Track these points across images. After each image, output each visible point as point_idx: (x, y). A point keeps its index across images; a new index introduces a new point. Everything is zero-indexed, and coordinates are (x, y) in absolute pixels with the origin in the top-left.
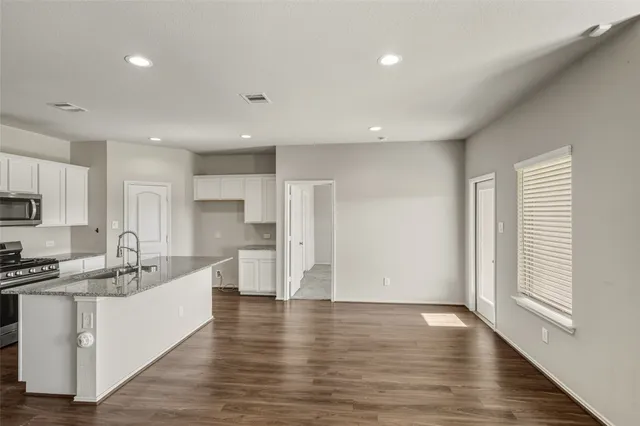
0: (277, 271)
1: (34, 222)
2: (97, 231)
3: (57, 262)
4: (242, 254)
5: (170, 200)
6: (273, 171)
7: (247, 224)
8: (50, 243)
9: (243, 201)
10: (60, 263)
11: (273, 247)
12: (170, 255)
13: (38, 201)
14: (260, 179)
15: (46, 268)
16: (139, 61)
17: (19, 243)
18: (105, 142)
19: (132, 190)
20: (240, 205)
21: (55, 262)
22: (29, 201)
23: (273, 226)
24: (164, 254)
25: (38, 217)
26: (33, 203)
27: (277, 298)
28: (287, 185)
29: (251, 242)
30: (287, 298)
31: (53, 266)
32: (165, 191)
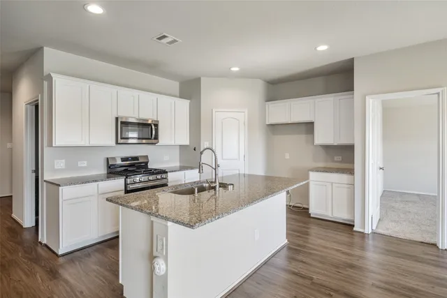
1: (154, 141)
2: (195, 150)
3: (167, 172)
4: (313, 176)
5: (246, 124)
7: (316, 146)
8: (166, 158)
9: (313, 123)
10: (169, 173)
11: (351, 171)
12: (247, 172)
13: (156, 125)
14: (332, 99)
15: (159, 177)
17: (147, 156)
18: (200, 79)
19: (219, 116)
20: (309, 127)
21: (165, 172)
22: (150, 125)
24: (242, 172)
25: (156, 138)
26: (153, 127)
27: (355, 229)
28: (369, 101)
29: (321, 165)
30: (368, 230)
31: (164, 176)
32: (243, 116)
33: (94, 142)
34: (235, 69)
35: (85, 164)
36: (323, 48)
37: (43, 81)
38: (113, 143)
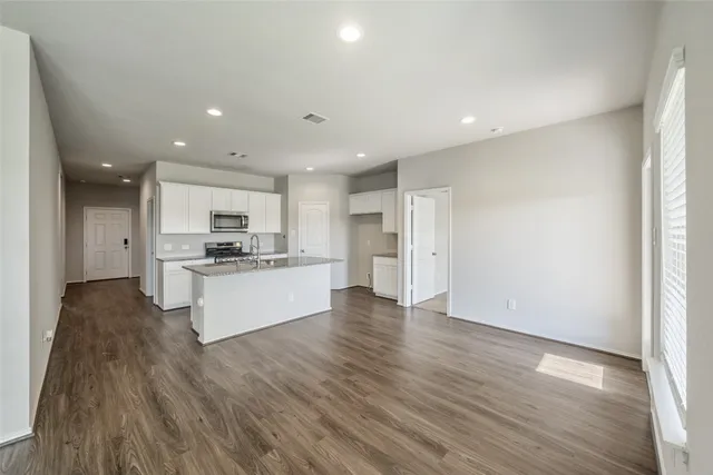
0: (398, 277)
1: (244, 230)
2: (284, 237)
4: (376, 260)
5: (328, 214)
6: (396, 186)
7: (383, 233)
9: (382, 214)
11: (395, 256)
16: (215, 112)
17: (241, 242)
18: (287, 176)
19: (303, 208)
20: (378, 217)
22: (240, 216)
23: (395, 235)
25: (246, 227)
26: (243, 218)
27: (398, 303)
28: (408, 198)
32: (325, 208)
33: (192, 231)
34: (310, 169)
35: (186, 247)
36: (361, 155)
37: (155, 185)
38: (208, 231)
